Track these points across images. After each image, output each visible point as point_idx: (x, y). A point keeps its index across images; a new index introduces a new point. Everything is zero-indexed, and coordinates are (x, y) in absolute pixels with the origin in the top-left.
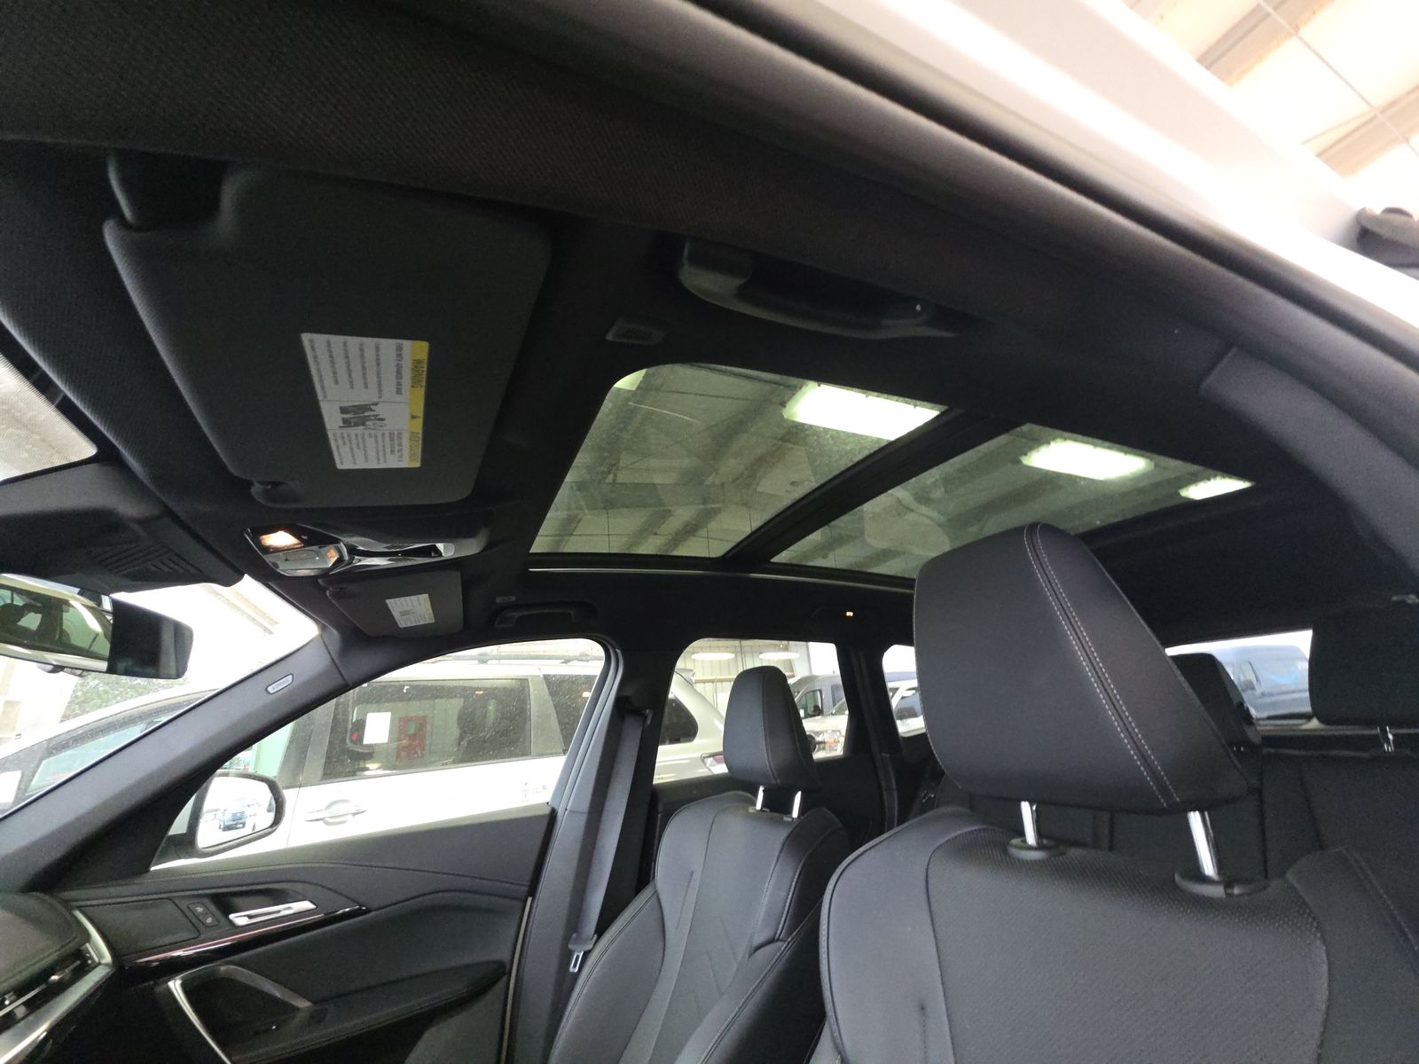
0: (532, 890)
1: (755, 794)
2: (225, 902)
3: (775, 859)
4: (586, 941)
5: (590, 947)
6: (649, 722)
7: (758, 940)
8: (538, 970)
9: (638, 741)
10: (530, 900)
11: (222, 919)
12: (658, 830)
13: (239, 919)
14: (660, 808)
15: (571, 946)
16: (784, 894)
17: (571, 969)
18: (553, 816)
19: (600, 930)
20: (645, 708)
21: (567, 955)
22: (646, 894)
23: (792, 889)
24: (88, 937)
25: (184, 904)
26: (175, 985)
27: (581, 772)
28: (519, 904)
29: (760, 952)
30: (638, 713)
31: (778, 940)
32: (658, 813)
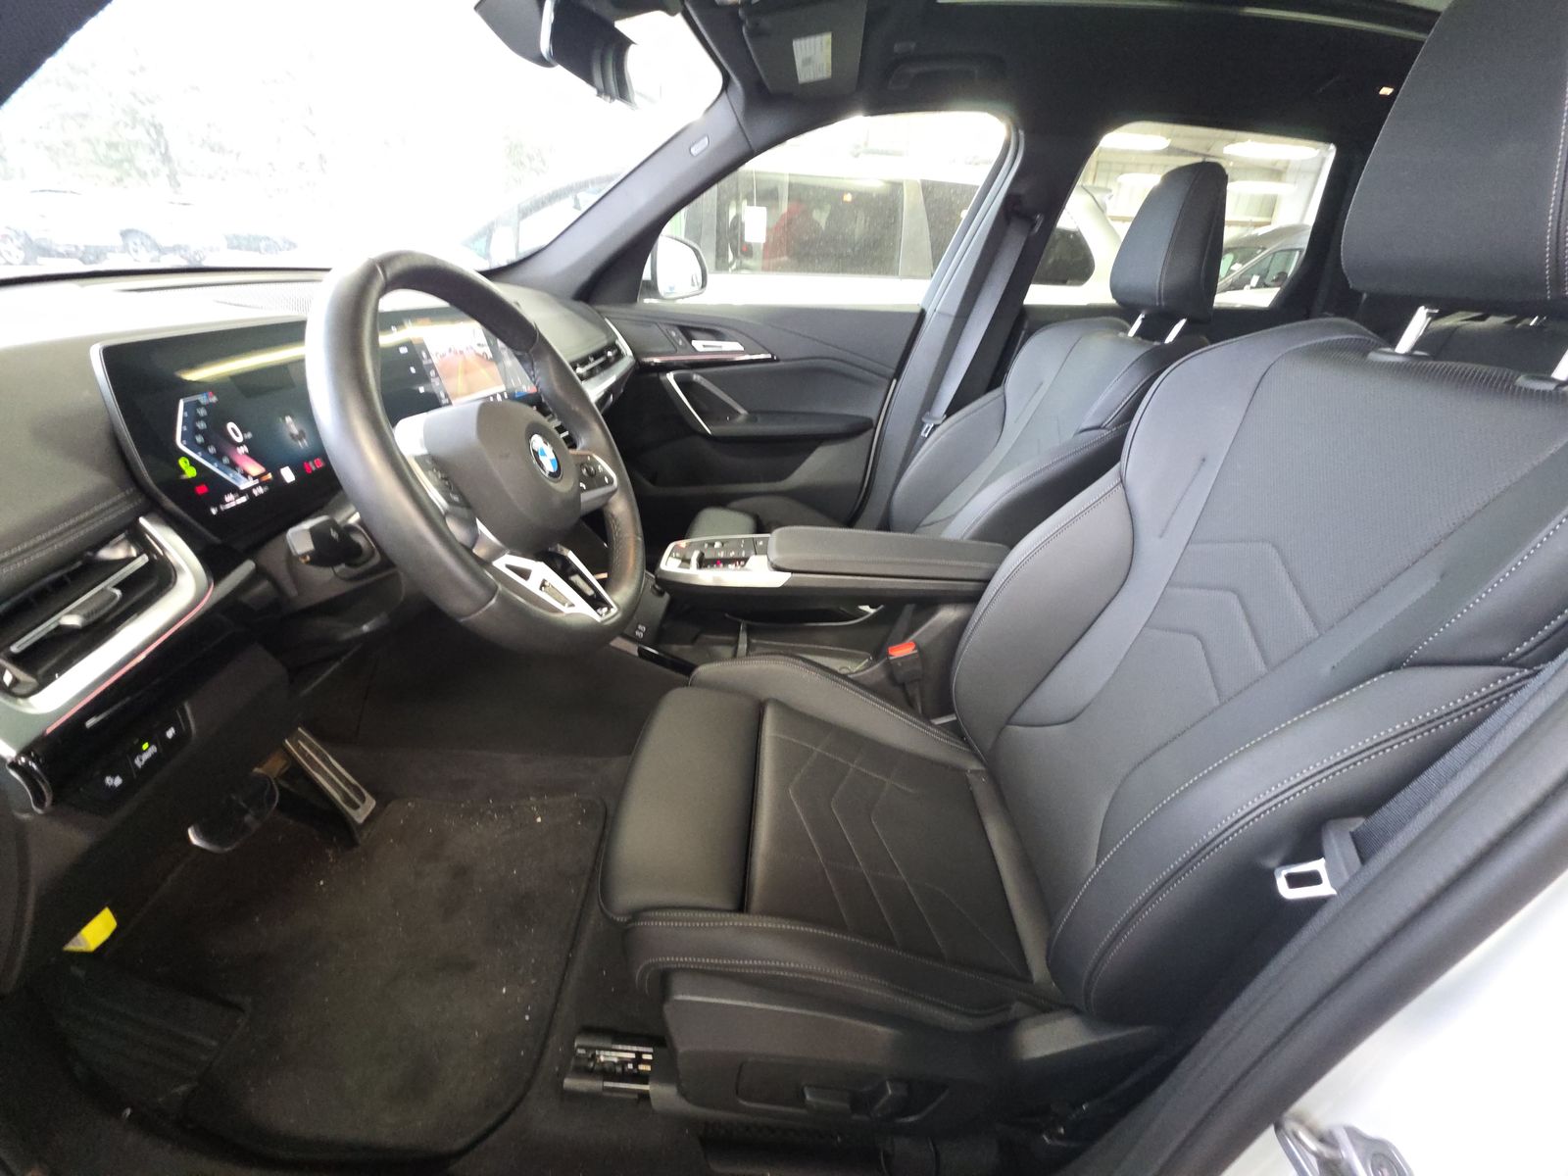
0: (898, 374)
1: (1132, 323)
2: (688, 331)
3: (1126, 367)
4: (935, 419)
5: (940, 422)
6: (1036, 229)
7: (1085, 425)
8: (896, 429)
9: (1020, 249)
10: (895, 381)
11: (687, 343)
12: (1021, 339)
13: (698, 345)
14: (1026, 326)
15: (924, 420)
16: (1124, 395)
17: (922, 434)
18: (922, 315)
19: (949, 413)
20: (1036, 214)
21: (919, 425)
22: (996, 393)
23: (1133, 393)
24: (617, 338)
25: (664, 328)
26: (670, 377)
27: (958, 271)
28: (887, 382)
29: (1085, 434)
30: (1028, 218)
31: (1104, 428)
32: (1023, 329)
